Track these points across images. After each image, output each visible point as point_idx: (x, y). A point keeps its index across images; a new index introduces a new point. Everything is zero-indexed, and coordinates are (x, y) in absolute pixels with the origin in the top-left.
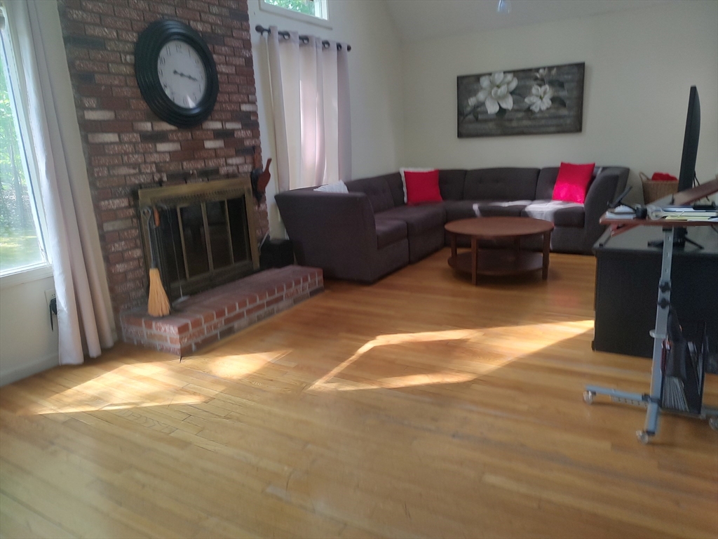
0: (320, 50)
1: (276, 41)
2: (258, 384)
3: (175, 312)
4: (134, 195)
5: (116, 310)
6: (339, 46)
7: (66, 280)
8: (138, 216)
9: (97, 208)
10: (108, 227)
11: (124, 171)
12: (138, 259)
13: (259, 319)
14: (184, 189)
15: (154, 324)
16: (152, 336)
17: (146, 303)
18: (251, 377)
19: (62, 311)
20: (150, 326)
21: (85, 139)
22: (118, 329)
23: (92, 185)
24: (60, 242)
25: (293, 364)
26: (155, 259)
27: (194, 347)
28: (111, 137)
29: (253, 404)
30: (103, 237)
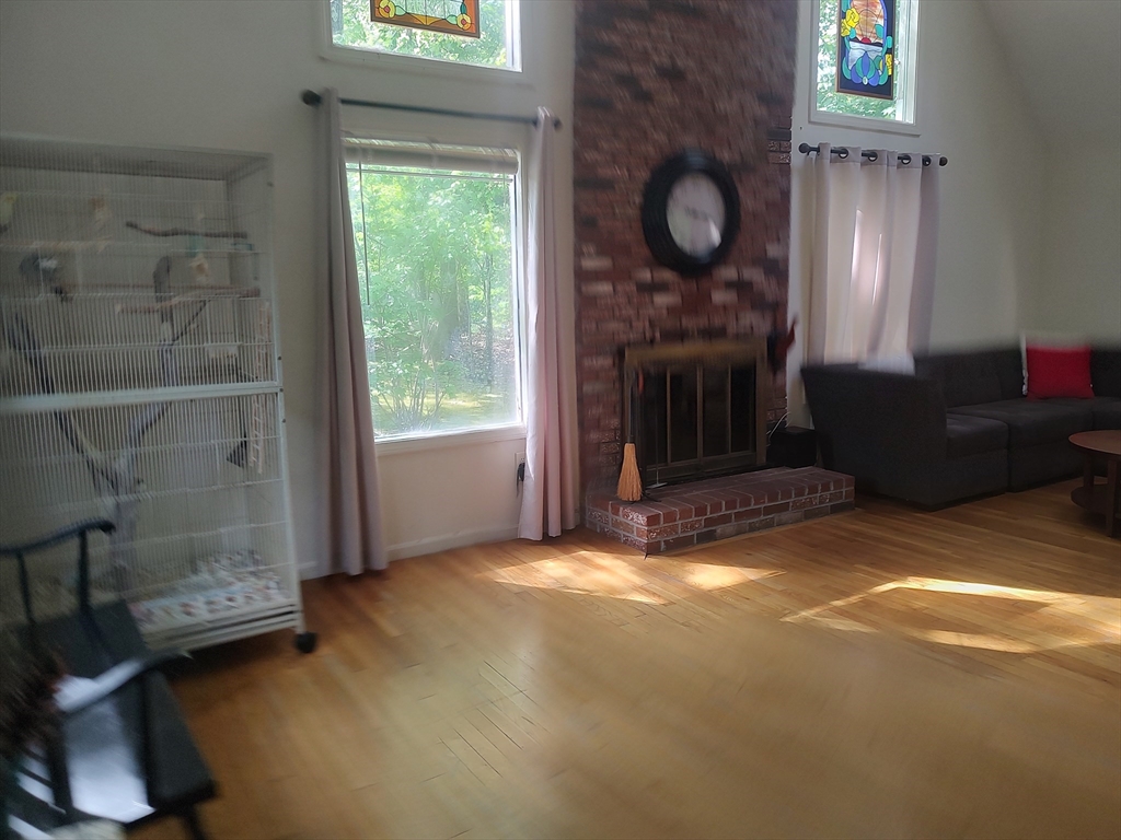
0: (894, 169)
1: (827, 162)
2: (730, 600)
3: (646, 499)
4: (620, 354)
5: (583, 486)
6: (926, 160)
7: (537, 443)
8: (621, 378)
9: (579, 365)
10: (587, 388)
11: (613, 326)
12: (615, 429)
13: (752, 529)
14: (679, 351)
15: (621, 509)
16: (617, 524)
17: (617, 484)
18: (724, 591)
19: (530, 477)
20: (616, 512)
21: (578, 289)
22: (581, 510)
23: (578, 339)
24: (538, 402)
25: (780, 588)
26: (633, 432)
27: (663, 546)
28: (604, 288)
29: (718, 618)
30: (581, 399)
